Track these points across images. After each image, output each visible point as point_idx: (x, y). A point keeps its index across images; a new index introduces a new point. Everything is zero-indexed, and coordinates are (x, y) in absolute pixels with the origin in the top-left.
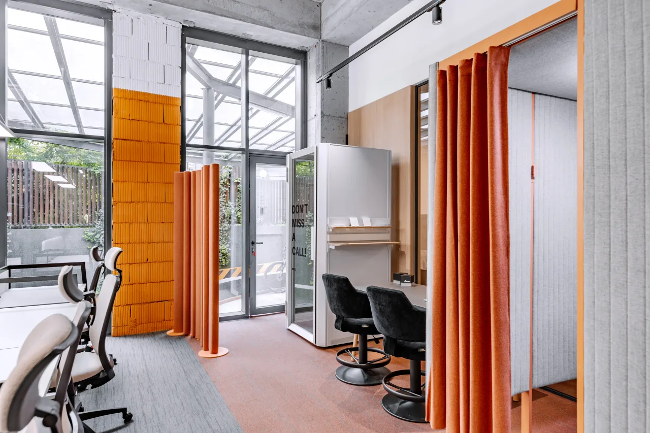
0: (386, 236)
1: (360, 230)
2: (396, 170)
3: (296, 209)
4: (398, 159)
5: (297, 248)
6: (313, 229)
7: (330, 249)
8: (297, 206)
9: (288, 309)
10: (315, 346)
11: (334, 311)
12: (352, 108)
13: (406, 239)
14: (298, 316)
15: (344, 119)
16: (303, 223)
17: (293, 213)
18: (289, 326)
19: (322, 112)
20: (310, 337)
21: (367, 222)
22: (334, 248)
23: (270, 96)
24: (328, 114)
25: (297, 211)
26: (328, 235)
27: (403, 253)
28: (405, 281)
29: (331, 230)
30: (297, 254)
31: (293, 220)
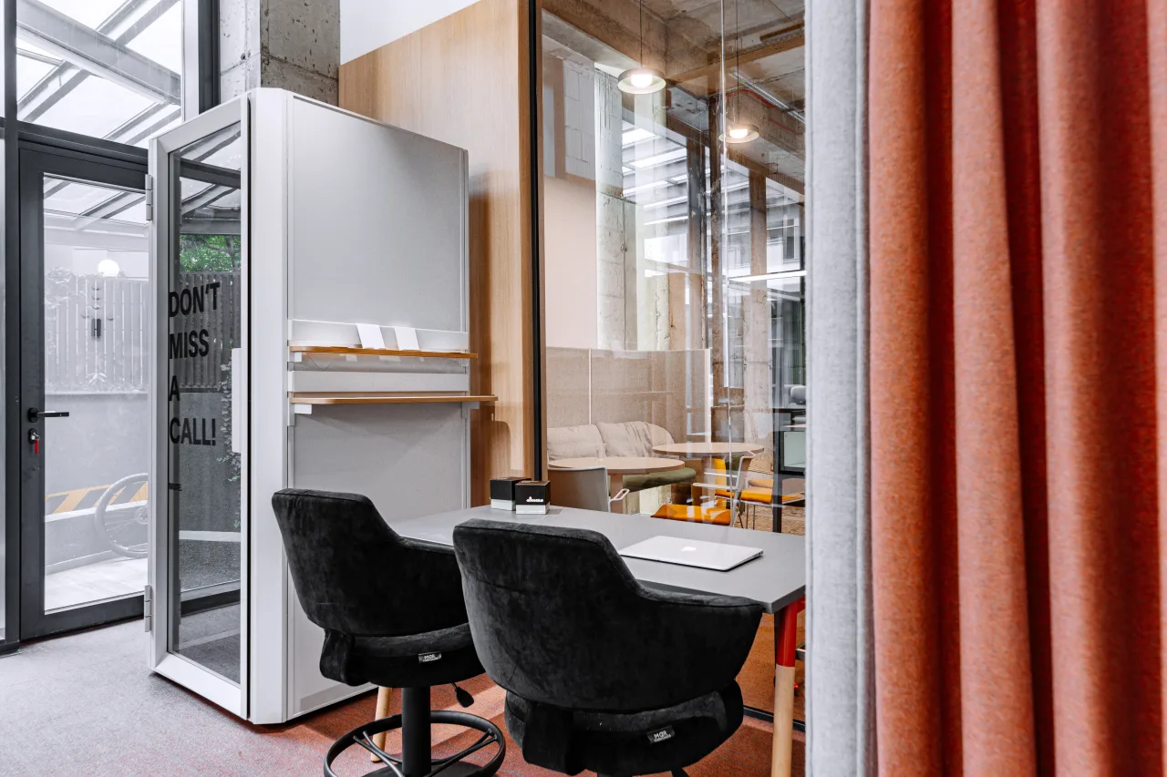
0: (457, 382)
1: (386, 362)
2: (480, 210)
3: (179, 303)
4: (485, 178)
5: (186, 421)
6: (239, 356)
7: (297, 417)
8: (186, 291)
9: (157, 609)
10: (246, 724)
11: (316, 614)
12: (348, 53)
13: (509, 390)
14: (190, 624)
15: (328, 81)
16: (203, 342)
17: (171, 314)
18: (158, 663)
19: (264, 48)
20: (231, 697)
21: (407, 339)
22: (308, 410)
23: (114, 35)
24: (282, 57)
25: (185, 308)
26: (290, 374)
27: (503, 427)
28: (530, 500)
29: (298, 358)
30: (186, 440)
31: (171, 337)
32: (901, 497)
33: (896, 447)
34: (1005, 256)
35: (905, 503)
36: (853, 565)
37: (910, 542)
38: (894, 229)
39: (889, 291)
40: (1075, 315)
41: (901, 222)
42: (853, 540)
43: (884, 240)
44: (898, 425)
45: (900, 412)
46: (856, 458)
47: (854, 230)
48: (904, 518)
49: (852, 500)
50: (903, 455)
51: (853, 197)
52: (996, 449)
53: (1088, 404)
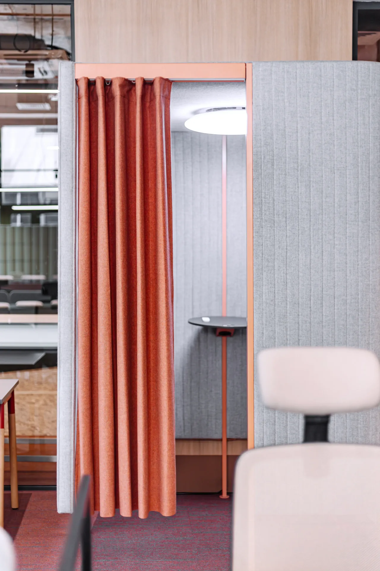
32: (86, 346)
33: (85, 333)
34: (109, 288)
35: (87, 347)
36: (71, 365)
37: (88, 356)
38: (85, 278)
39: (84, 294)
40: (123, 303)
41: (86, 277)
42: (71, 358)
43: (82, 281)
44: (86, 327)
45: (86, 325)
46: (72, 336)
47: (72, 275)
48: (86, 351)
49: (71, 348)
50: (87, 335)
51: (72, 266)
52: (107, 332)
53: (125, 322)
